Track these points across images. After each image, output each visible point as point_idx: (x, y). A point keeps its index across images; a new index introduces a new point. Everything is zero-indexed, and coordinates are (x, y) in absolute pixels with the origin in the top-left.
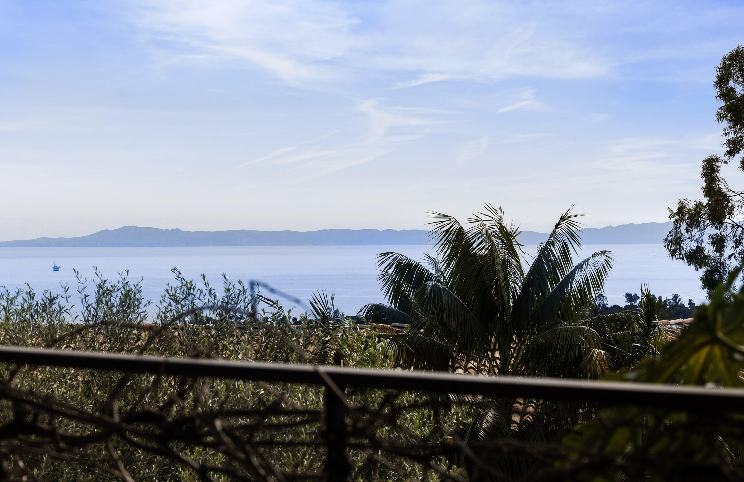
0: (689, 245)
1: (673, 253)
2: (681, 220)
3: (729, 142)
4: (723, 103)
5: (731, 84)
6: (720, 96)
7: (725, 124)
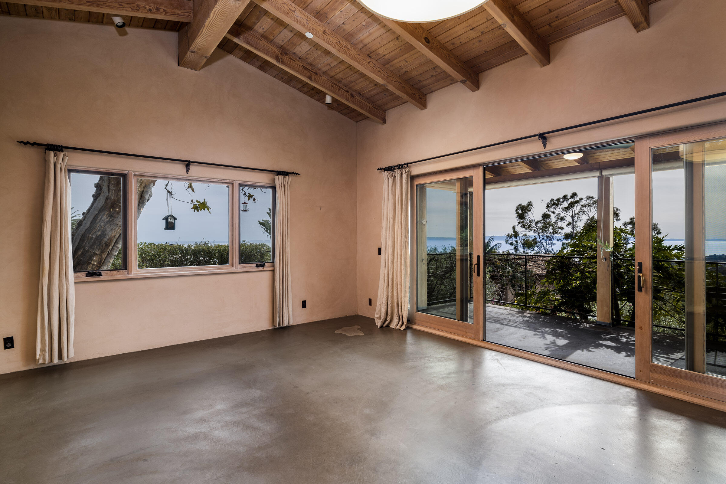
0: (510, 242)
1: (507, 243)
2: (508, 237)
3: (518, 222)
4: (517, 215)
5: (519, 211)
6: (516, 213)
7: (517, 219)
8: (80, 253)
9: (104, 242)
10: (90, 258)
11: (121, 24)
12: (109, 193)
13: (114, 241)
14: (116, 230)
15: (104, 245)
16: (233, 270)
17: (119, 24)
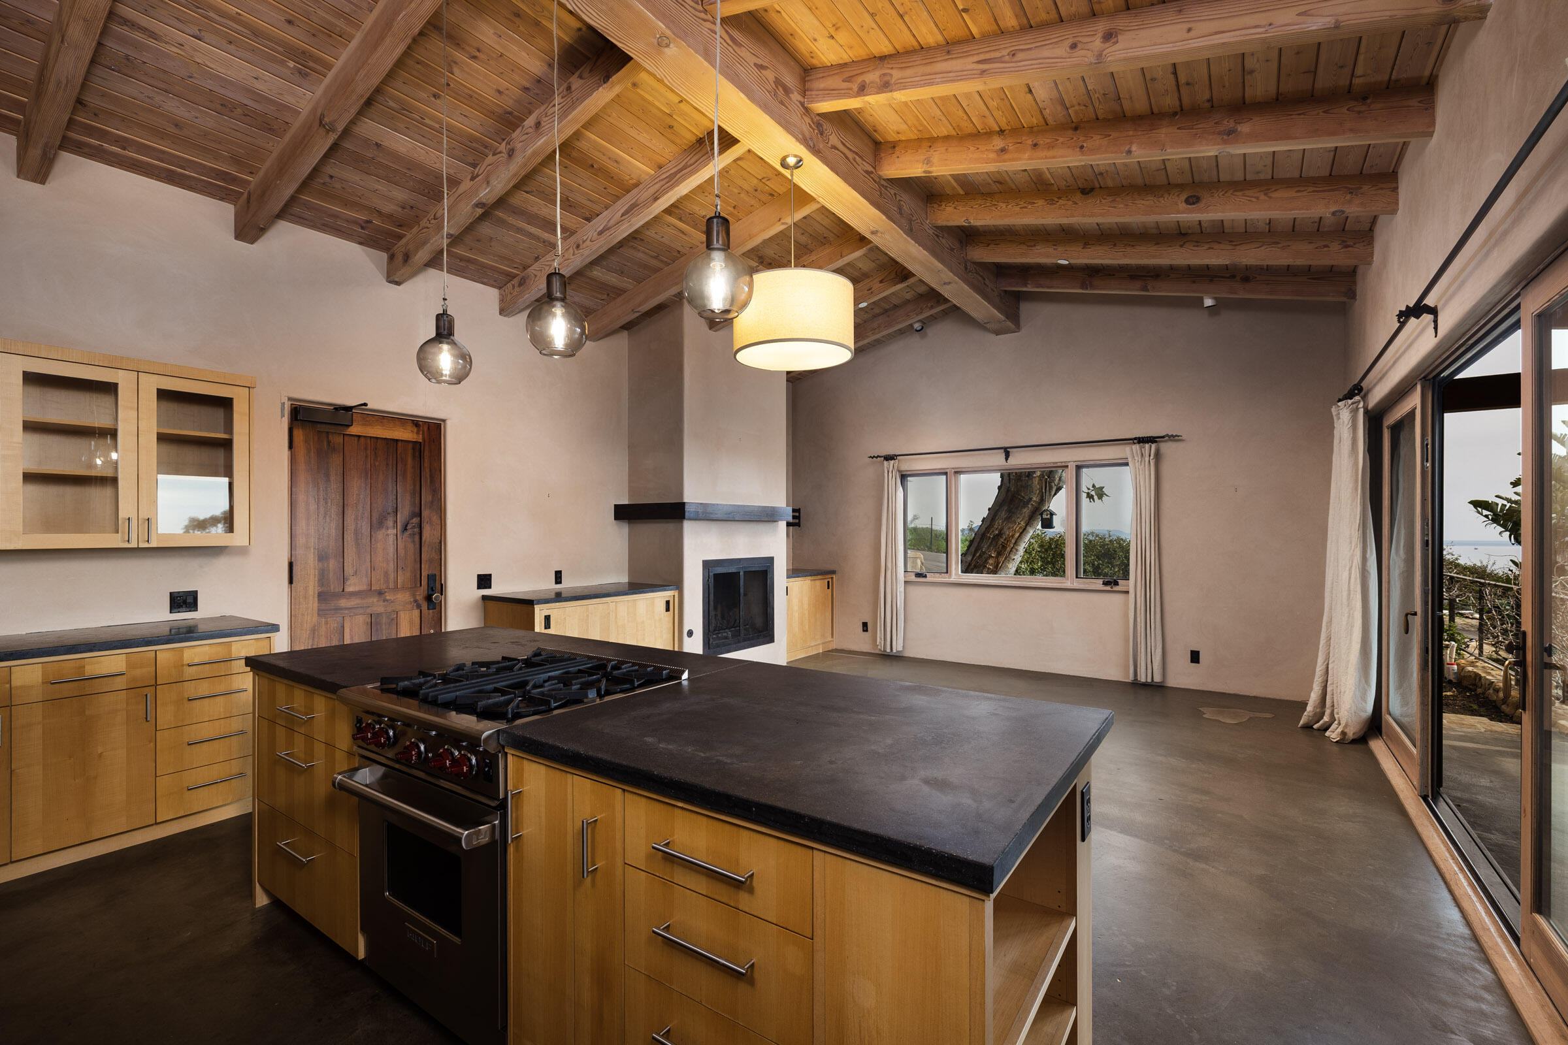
8: (978, 555)
9: (1000, 543)
10: (986, 561)
11: (920, 328)
12: (1010, 483)
13: (1013, 541)
14: (1014, 528)
15: (1001, 546)
16: (1068, 585)
17: (918, 329)
